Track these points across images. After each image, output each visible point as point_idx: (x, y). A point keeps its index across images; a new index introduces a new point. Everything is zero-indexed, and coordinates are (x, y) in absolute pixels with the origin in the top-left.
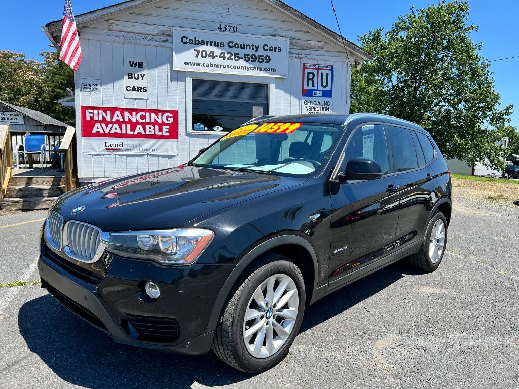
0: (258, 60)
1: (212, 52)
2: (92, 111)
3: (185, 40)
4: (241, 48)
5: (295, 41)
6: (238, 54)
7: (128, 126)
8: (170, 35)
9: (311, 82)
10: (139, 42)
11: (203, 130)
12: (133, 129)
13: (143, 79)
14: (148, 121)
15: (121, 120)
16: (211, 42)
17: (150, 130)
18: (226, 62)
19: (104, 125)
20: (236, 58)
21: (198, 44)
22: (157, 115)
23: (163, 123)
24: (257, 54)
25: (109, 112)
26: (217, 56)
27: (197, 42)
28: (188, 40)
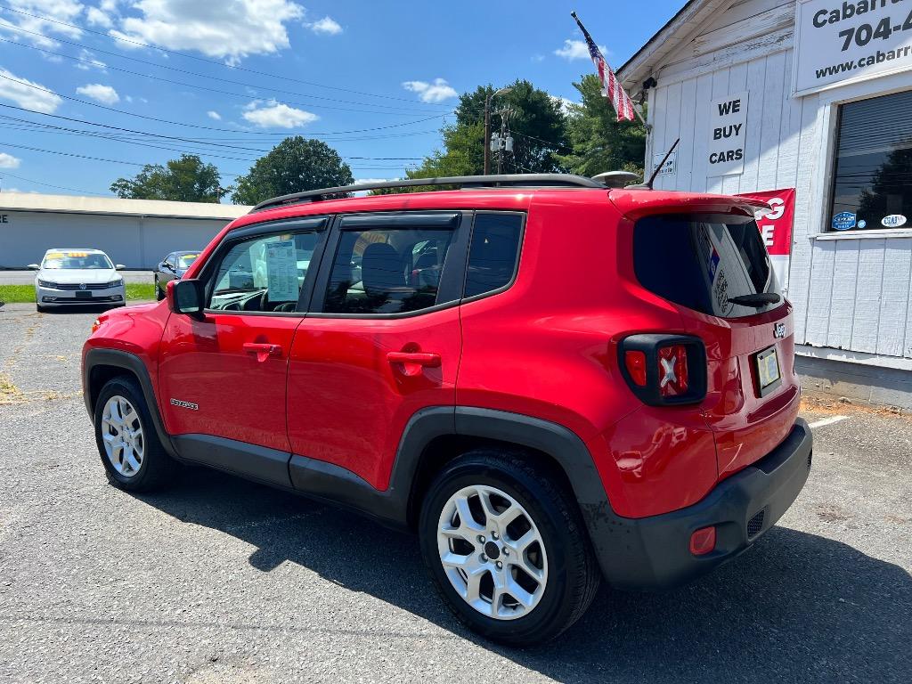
1: (886, 22)
3: (821, 19)
8: (791, 22)
10: (736, 59)
11: (853, 229)
13: (737, 134)
21: (851, 15)
23: (765, 221)
26: (897, 28)
27: (849, 12)
28: (827, 17)
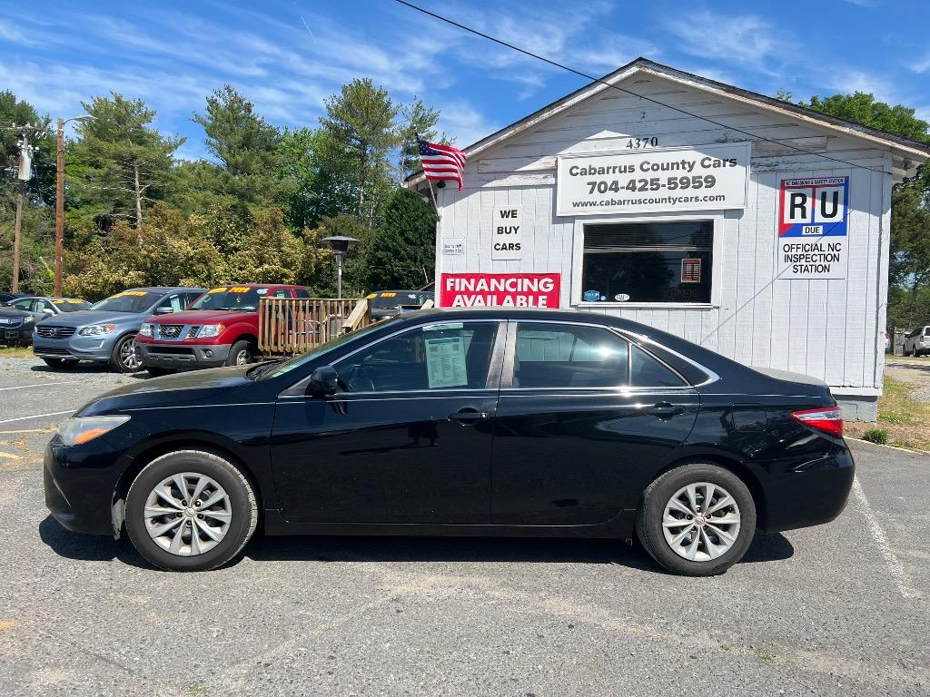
0: (692, 185)
1: (615, 183)
2: (453, 280)
3: (574, 171)
4: (663, 169)
5: (765, 143)
6: (658, 180)
7: (495, 297)
9: (798, 211)
10: (513, 183)
11: (598, 301)
12: (500, 302)
13: (516, 233)
14: (519, 290)
15: (487, 290)
16: (615, 168)
17: (522, 302)
18: (637, 195)
19: (465, 297)
20: (655, 187)
21: (594, 174)
22: (532, 281)
23: (540, 293)
24: (690, 176)
25: (473, 281)
26: (623, 188)
27: (593, 171)
28: (579, 171)
